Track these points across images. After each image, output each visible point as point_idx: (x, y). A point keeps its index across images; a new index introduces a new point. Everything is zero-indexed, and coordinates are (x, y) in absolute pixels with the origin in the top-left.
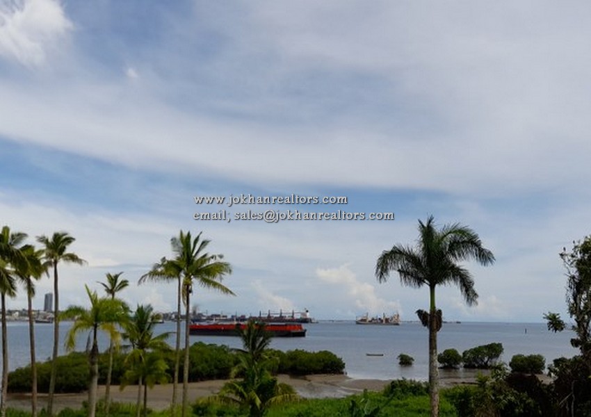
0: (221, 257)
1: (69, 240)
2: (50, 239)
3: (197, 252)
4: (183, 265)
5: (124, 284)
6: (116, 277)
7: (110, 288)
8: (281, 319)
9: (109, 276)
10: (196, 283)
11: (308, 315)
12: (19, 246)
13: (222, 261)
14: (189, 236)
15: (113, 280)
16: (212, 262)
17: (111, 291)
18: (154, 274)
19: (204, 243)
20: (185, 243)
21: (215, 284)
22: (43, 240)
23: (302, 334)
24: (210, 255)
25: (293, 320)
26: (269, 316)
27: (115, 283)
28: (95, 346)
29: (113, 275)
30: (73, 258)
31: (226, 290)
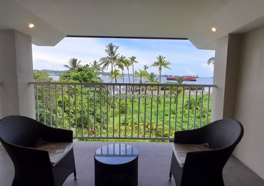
0: (168, 61)
1: (135, 58)
2: (131, 58)
3: (163, 59)
4: (159, 63)
6: (146, 66)
12: (125, 60)
14: (161, 56)
17: (145, 69)
18: (154, 65)
20: (160, 58)
21: (167, 67)
22: (130, 58)
24: (165, 61)
28: (141, 81)
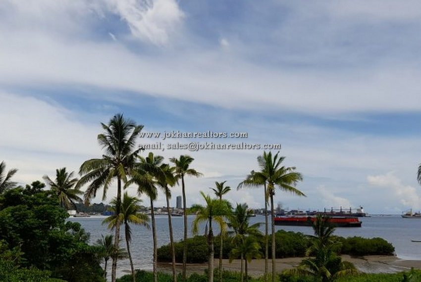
0: (294, 168)
1: (190, 160)
2: (179, 160)
3: (277, 166)
4: (267, 175)
5: (228, 189)
6: (222, 184)
7: (218, 192)
8: (341, 213)
9: (217, 183)
10: (277, 188)
11: (363, 211)
12: (159, 165)
13: (294, 171)
14: (270, 155)
15: (220, 186)
16: (288, 172)
17: (219, 194)
18: (248, 182)
19: (281, 159)
20: (268, 160)
21: (291, 189)
22: (174, 160)
23: (359, 225)
24: (286, 168)
25: (350, 215)
26: (332, 212)
27: (221, 189)
28: (211, 231)
29: (220, 183)
30: (193, 172)
31: (299, 193)
